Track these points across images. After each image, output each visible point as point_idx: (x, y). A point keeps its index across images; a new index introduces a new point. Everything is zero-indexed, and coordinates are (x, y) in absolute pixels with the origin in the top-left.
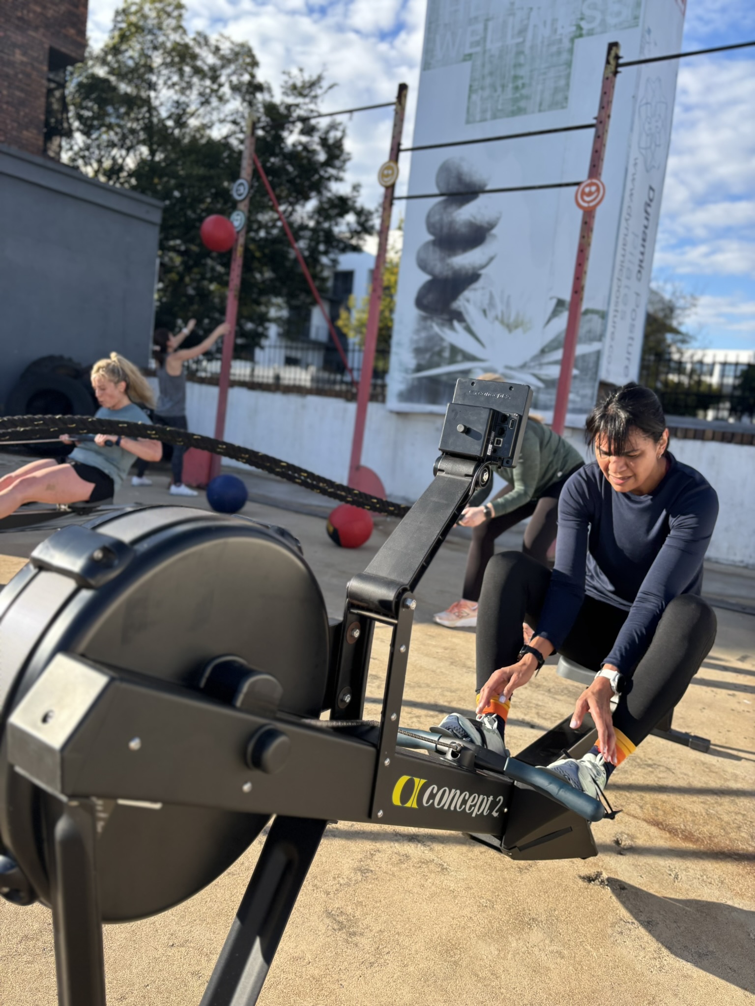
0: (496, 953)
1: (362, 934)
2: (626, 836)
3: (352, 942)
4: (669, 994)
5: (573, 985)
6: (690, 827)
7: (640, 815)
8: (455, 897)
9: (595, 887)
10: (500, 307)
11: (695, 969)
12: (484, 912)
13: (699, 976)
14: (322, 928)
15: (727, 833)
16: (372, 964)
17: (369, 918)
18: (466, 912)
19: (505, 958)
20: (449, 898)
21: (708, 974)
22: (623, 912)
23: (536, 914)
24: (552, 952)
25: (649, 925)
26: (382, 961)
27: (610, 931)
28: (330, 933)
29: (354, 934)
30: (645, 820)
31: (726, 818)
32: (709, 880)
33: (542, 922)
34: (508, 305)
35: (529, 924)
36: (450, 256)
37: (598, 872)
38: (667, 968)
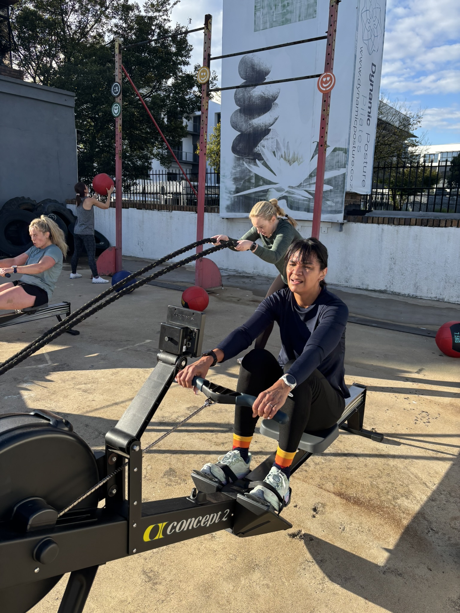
0: (232, 588)
1: (160, 583)
2: (320, 505)
3: (154, 589)
4: (323, 605)
5: (271, 605)
6: (359, 495)
7: (332, 490)
8: (216, 555)
9: (296, 540)
10: (283, 149)
11: (341, 589)
12: (230, 563)
13: (342, 593)
14: (139, 581)
15: (380, 497)
16: (163, 601)
17: (166, 573)
18: (220, 564)
19: (236, 591)
20: (212, 555)
21: (348, 591)
22: (308, 556)
23: (259, 562)
24: (263, 585)
25: (321, 563)
26: (169, 599)
27: (298, 569)
28: (143, 584)
29: (156, 583)
30: (334, 493)
31: (381, 486)
32: (362, 530)
33: (261, 566)
34: (288, 148)
35: (253, 568)
36: (250, 119)
37: (299, 530)
38: (325, 589)
